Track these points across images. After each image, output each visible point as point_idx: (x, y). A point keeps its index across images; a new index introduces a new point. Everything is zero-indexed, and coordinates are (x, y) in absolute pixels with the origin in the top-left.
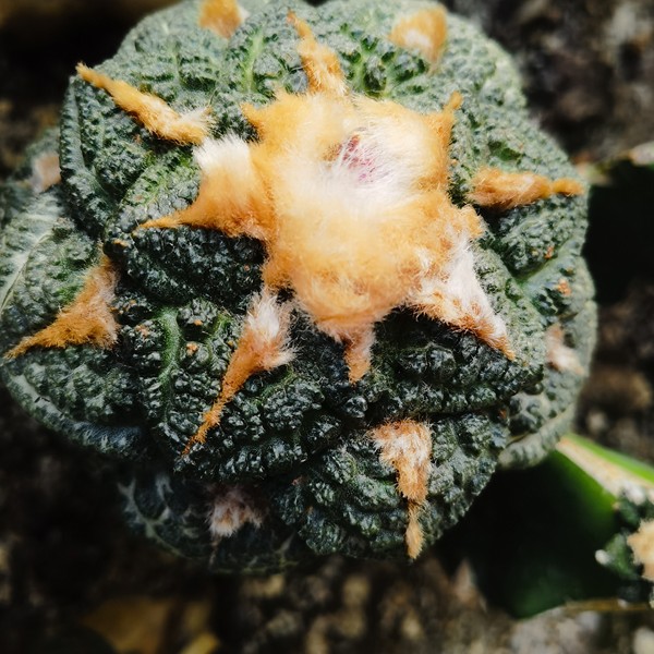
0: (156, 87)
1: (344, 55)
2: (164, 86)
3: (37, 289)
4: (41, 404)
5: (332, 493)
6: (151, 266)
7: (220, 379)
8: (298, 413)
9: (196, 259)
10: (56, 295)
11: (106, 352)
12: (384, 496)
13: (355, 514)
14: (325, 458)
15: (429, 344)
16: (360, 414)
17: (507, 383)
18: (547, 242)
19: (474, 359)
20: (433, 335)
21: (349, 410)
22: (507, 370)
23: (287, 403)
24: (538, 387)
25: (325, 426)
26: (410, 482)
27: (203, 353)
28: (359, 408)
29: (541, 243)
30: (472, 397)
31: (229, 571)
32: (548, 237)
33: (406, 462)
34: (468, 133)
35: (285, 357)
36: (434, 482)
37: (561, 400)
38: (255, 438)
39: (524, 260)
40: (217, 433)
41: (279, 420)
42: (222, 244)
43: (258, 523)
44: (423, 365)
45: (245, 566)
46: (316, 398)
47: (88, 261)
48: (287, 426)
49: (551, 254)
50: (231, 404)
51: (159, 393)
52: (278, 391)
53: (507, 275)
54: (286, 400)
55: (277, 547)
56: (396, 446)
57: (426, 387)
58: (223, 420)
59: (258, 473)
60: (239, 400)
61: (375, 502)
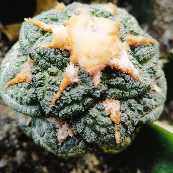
1: (90, 12)
3: (12, 69)
4: (11, 101)
5: (92, 121)
6: (41, 59)
7: (59, 86)
8: (81, 95)
9: (52, 56)
10: (16, 70)
11: (29, 83)
14: (89, 111)
15: (117, 78)
16: (98, 96)
17: (140, 89)
18: (148, 53)
19: (130, 81)
20: (118, 75)
21: (95, 94)
22: (140, 85)
23: (77, 92)
24: (151, 96)
25: (89, 100)
26: (114, 116)
27: (54, 79)
28: (98, 94)
29: (146, 53)
30: (131, 93)
31: (64, 155)
32: (148, 52)
33: (113, 110)
34: (124, 28)
35: (76, 80)
36: (122, 118)
37: (158, 101)
38: (69, 102)
39: (142, 58)
40: (58, 102)
41: (75, 97)
42: (59, 52)
43: (72, 135)
44: (115, 82)
45: (69, 153)
46: (85, 91)
47: (25, 61)
48: (78, 99)
49: (149, 57)
50: (62, 93)
51: (42, 92)
52: (75, 89)
53: (138, 63)
54: (77, 91)
55: (78, 144)
56: (109, 106)
57: (117, 90)
58: (60, 98)
59: (70, 114)
60: (64, 92)
61: (105, 123)
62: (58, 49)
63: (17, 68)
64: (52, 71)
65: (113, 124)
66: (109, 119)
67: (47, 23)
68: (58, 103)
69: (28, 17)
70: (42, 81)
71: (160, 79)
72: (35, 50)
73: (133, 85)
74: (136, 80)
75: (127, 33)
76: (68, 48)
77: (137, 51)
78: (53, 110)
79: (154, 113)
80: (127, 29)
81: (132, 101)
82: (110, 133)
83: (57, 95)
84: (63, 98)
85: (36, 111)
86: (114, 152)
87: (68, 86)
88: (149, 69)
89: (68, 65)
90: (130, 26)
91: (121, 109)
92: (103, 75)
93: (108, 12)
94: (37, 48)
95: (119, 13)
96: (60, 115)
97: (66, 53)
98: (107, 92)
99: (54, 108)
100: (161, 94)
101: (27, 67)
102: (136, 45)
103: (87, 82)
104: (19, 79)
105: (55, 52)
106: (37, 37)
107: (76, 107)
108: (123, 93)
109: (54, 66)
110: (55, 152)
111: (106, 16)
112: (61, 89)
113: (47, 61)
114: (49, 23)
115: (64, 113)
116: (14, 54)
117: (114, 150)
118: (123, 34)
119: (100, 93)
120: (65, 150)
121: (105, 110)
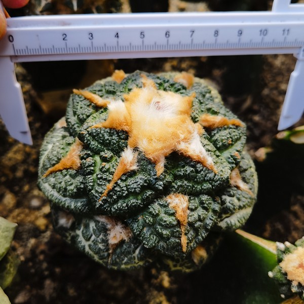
0: (97, 93)
1: (157, 83)
2: (100, 93)
3: (55, 153)
4: (52, 193)
5: (152, 219)
6: (92, 141)
7: (113, 175)
8: (139, 186)
9: (107, 137)
10: (61, 154)
11: (76, 170)
12: (171, 221)
13: (161, 229)
14: (149, 207)
15: (186, 167)
16: (161, 188)
17: (216, 182)
18: (228, 138)
19: (202, 172)
20: (187, 164)
21: (157, 186)
22: (215, 177)
23: (135, 183)
24: (232, 193)
25: (149, 193)
26: (180, 213)
27: (107, 166)
28: (160, 185)
29: (226, 138)
30: (203, 187)
31: (116, 268)
32: (228, 136)
33: (179, 207)
34: (199, 104)
35: (135, 167)
36: (190, 217)
37: (243, 202)
38: (124, 195)
39: (221, 144)
40: (111, 193)
41: (132, 188)
42: (115, 133)
43: (126, 239)
44: (183, 172)
45: (122, 264)
46: (145, 181)
47: (72, 143)
48: (135, 191)
49: (231, 142)
50: (116, 183)
51: (92, 181)
52: (132, 179)
53: (215, 149)
54: (135, 181)
55: (134, 252)
56: (175, 202)
57: (186, 182)
58: (113, 188)
59: (125, 209)
60: (119, 182)
61: (168, 223)
62: (114, 129)
63: (62, 151)
64: (106, 156)
65: (179, 224)
66: (174, 218)
67: (101, 96)
68: (110, 195)
69: (78, 89)
70: (92, 168)
71: (246, 172)
72: (86, 130)
73: (206, 176)
74: (209, 170)
75: (202, 111)
76: (126, 128)
77: (215, 134)
78: (105, 204)
79: (238, 217)
80: (203, 107)
81: (204, 198)
82: (175, 237)
83: (110, 186)
84: (117, 189)
85: (83, 205)
86: (185, 272)
87: (124, 174)
88: (229, 158)
89: (125, 149)
90: (207, 103)
91: (190, 207)
92: (167, 163)
93: (181, 84)
94: (88, 128)
95: (195, 85)
96: (113, 210)
97: (123, 134)
98: (173, 184)
99: (105, 201)
100: (249, 193)
101: (74, 150)
102: (214, 127)
103: (148, 170)
104: (64, 165)
105: (109, 133)
106: (88, 114)
107: (132, 201)
108: (193, 186)
109: (108, 150)
110: (104, 262)
111: (177, 89)
112: (116, 178)
113: (99, 143)
114: (104, 97)
115: (118, 207)
116: (58, 133)
117: (185, 268)
118: (197, 113)
119: (164, 184)
120: (118, 260)
121: (169, 206)
